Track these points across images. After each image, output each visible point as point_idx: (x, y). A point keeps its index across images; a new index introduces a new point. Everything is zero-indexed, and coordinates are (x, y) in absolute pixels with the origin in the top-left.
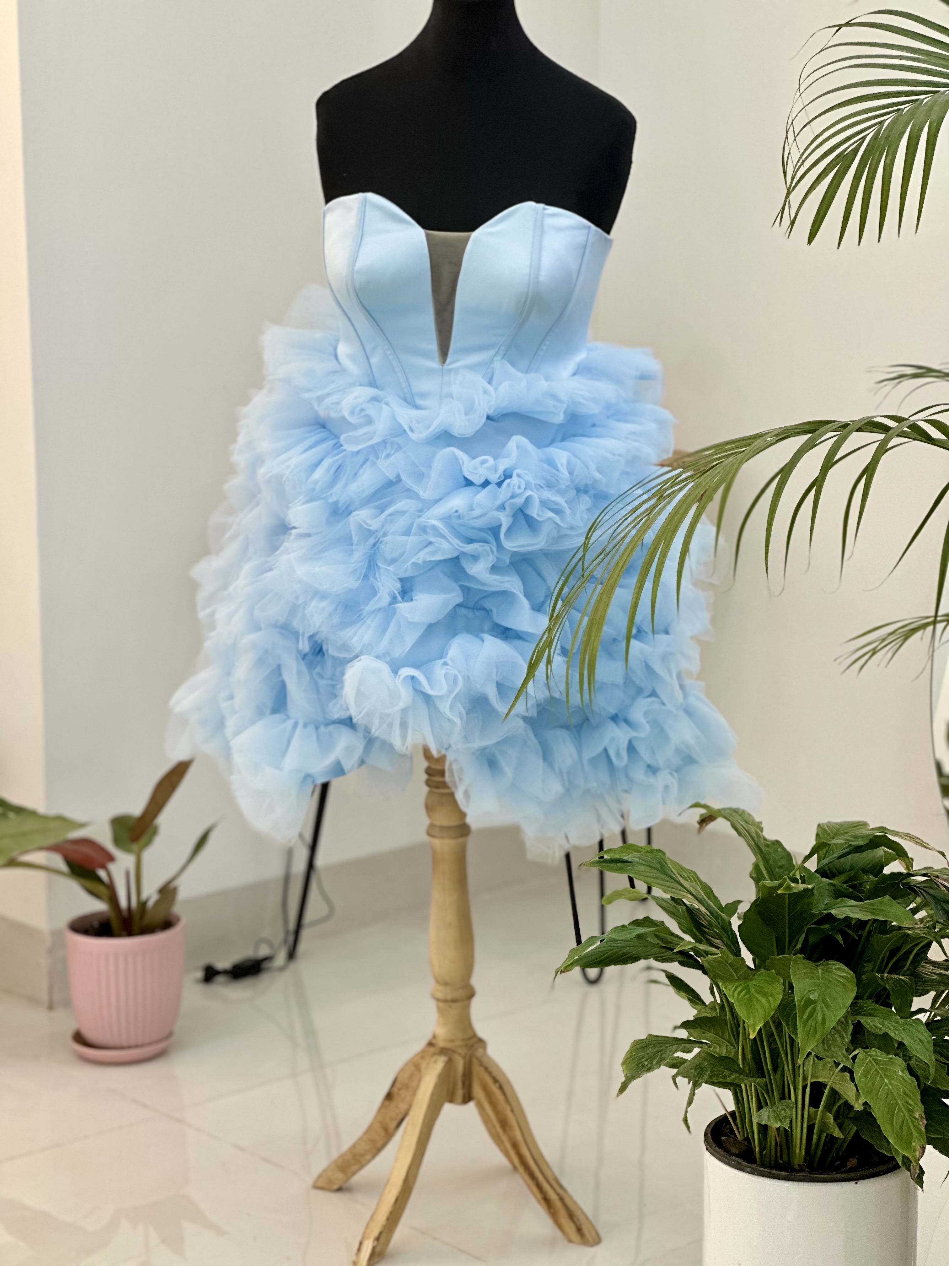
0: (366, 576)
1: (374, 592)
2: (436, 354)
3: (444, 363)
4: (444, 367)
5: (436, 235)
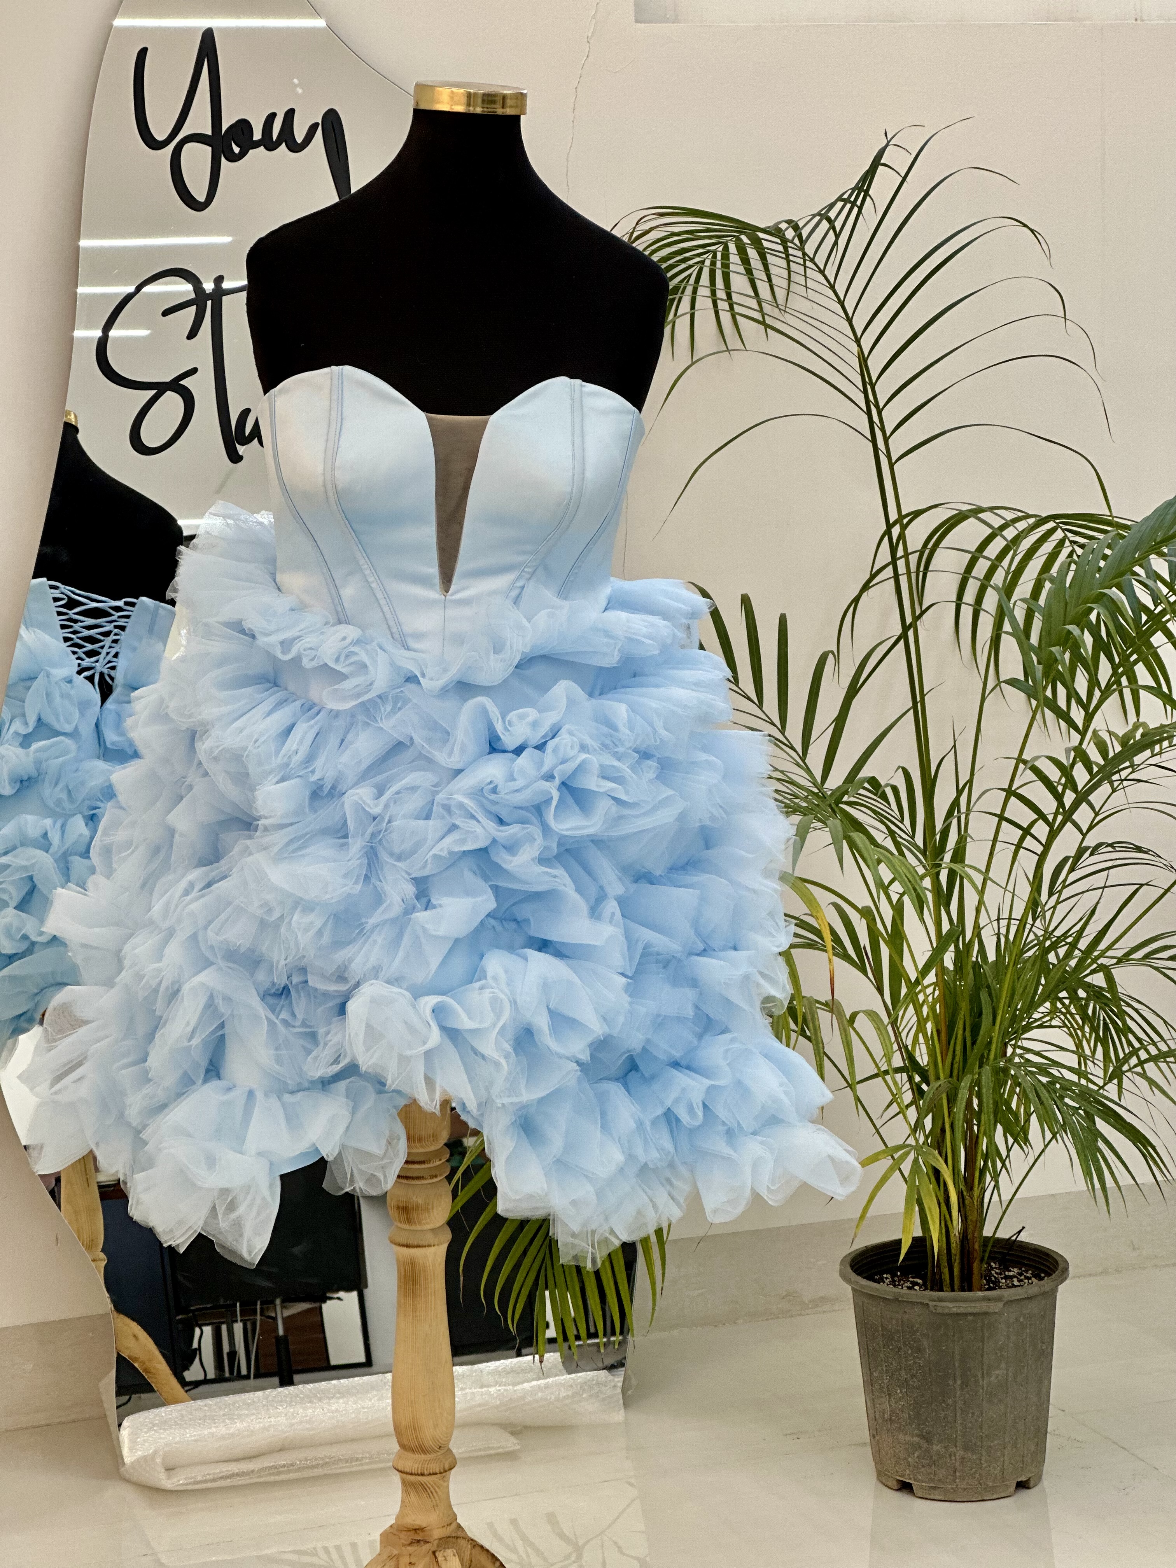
0: (367, 878)
1: (378, 899)
2: (437, 580)
3: (447, 591)
4: (448, 597)
5: (441, 420)
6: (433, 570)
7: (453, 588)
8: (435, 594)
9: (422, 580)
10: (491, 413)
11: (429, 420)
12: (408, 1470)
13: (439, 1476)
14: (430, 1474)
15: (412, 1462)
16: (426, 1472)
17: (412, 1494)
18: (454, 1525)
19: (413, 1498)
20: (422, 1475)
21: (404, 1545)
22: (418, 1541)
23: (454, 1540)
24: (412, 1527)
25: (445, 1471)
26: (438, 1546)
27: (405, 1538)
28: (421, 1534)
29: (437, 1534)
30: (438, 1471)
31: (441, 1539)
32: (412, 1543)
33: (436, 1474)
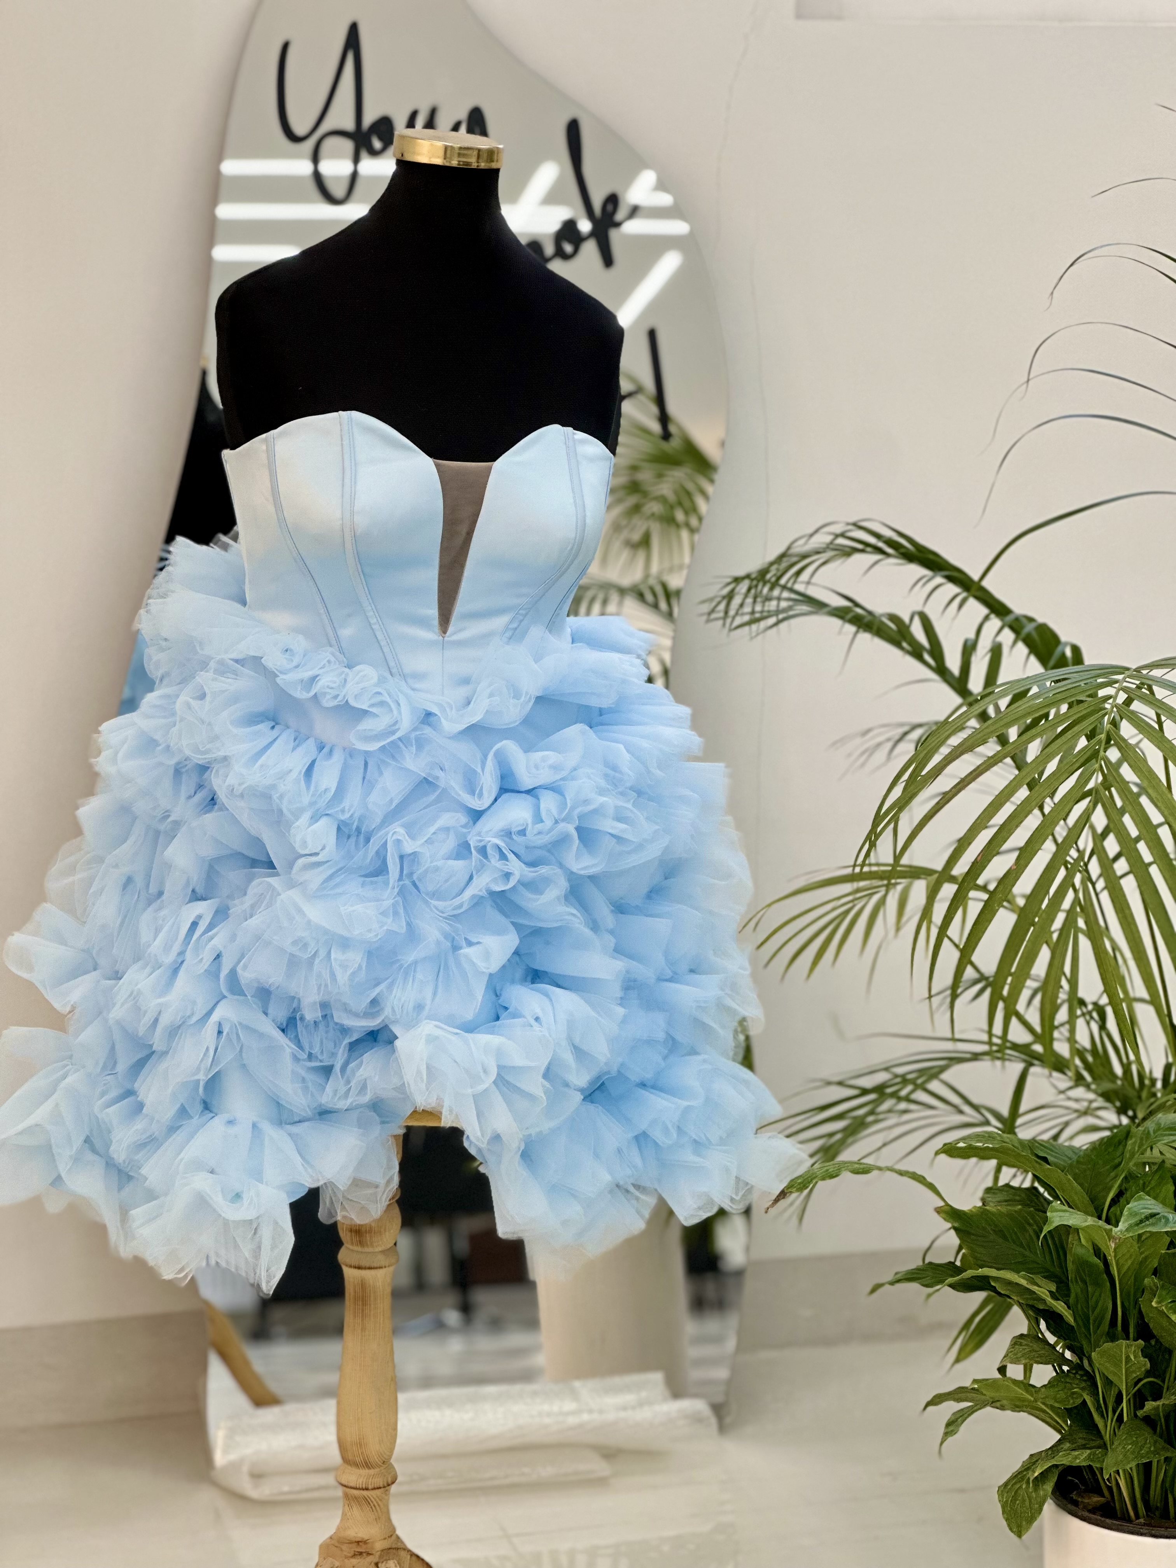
2: (436, 622)
3: (445, 632)
4: (445, 638)
5: (449, 466)
6: (433, 612)
7: (451, 629)
8: (431, 635)
9: (421, 622)
10: (494, 459)
11: (437, 465)
12: (352, 1484)
13: (382, 1489)
14: (374, 1489)
15: (355, 1477)
16: (370, 1487)
17: (355, 1508)
18: (394, 1537)
19: (356, 1512)
20: (367, 1489)
21: (346, 1557)
22: (361, 1553)
23: (394, 1551)
24: (354, 1540)
25: (389, 1485)
26: (380, 1557)
27: (347, 1550)
28: (364, 1546)
29: (379, 1546)
30: (382, 1486)
31: (382, 1551)
32: (355, 1555)
33: (380, 1488)
